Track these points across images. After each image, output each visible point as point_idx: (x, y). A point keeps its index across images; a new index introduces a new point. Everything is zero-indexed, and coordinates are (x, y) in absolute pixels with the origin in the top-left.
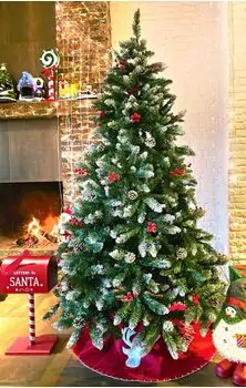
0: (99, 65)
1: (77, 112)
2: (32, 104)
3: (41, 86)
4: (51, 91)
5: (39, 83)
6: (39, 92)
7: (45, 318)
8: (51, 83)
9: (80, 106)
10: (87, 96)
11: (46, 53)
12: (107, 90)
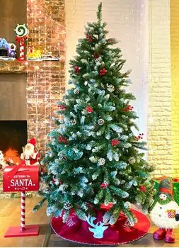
1: (42, 70)
2: (7, 62)
3: (14, 49)
4: (22, 54)
5: (13, 47)
6: (13, 53)
7: (34, 209)
8: (22, 48)
9: (45, 66)
10: (50, 59)
11: (19, 26)
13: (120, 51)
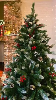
0: (17, 25)
1: (10, 40)
4: (1, 33)
8: (2, 30)
9: (11, 38)
12: (20, 34)
13: (46, 31)
